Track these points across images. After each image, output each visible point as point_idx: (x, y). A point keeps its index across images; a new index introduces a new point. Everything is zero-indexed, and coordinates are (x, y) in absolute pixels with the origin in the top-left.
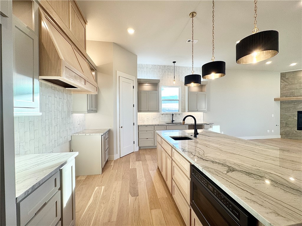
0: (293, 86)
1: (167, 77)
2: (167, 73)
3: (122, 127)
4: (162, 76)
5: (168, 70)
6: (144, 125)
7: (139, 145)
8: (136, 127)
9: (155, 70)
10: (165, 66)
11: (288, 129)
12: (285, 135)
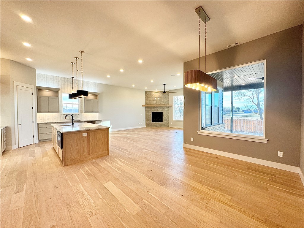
0: (150, 99)
1: (67, 87)
2: (67, 84)
3: (20, 125)
4: (62, 85)
5: (68, 81)
6: (44, 123)
7: (38, 139)
8: (35, 125)
9: (56, 80)
10: (65, 78)
11: (148, 122)
12: (148, 125)
